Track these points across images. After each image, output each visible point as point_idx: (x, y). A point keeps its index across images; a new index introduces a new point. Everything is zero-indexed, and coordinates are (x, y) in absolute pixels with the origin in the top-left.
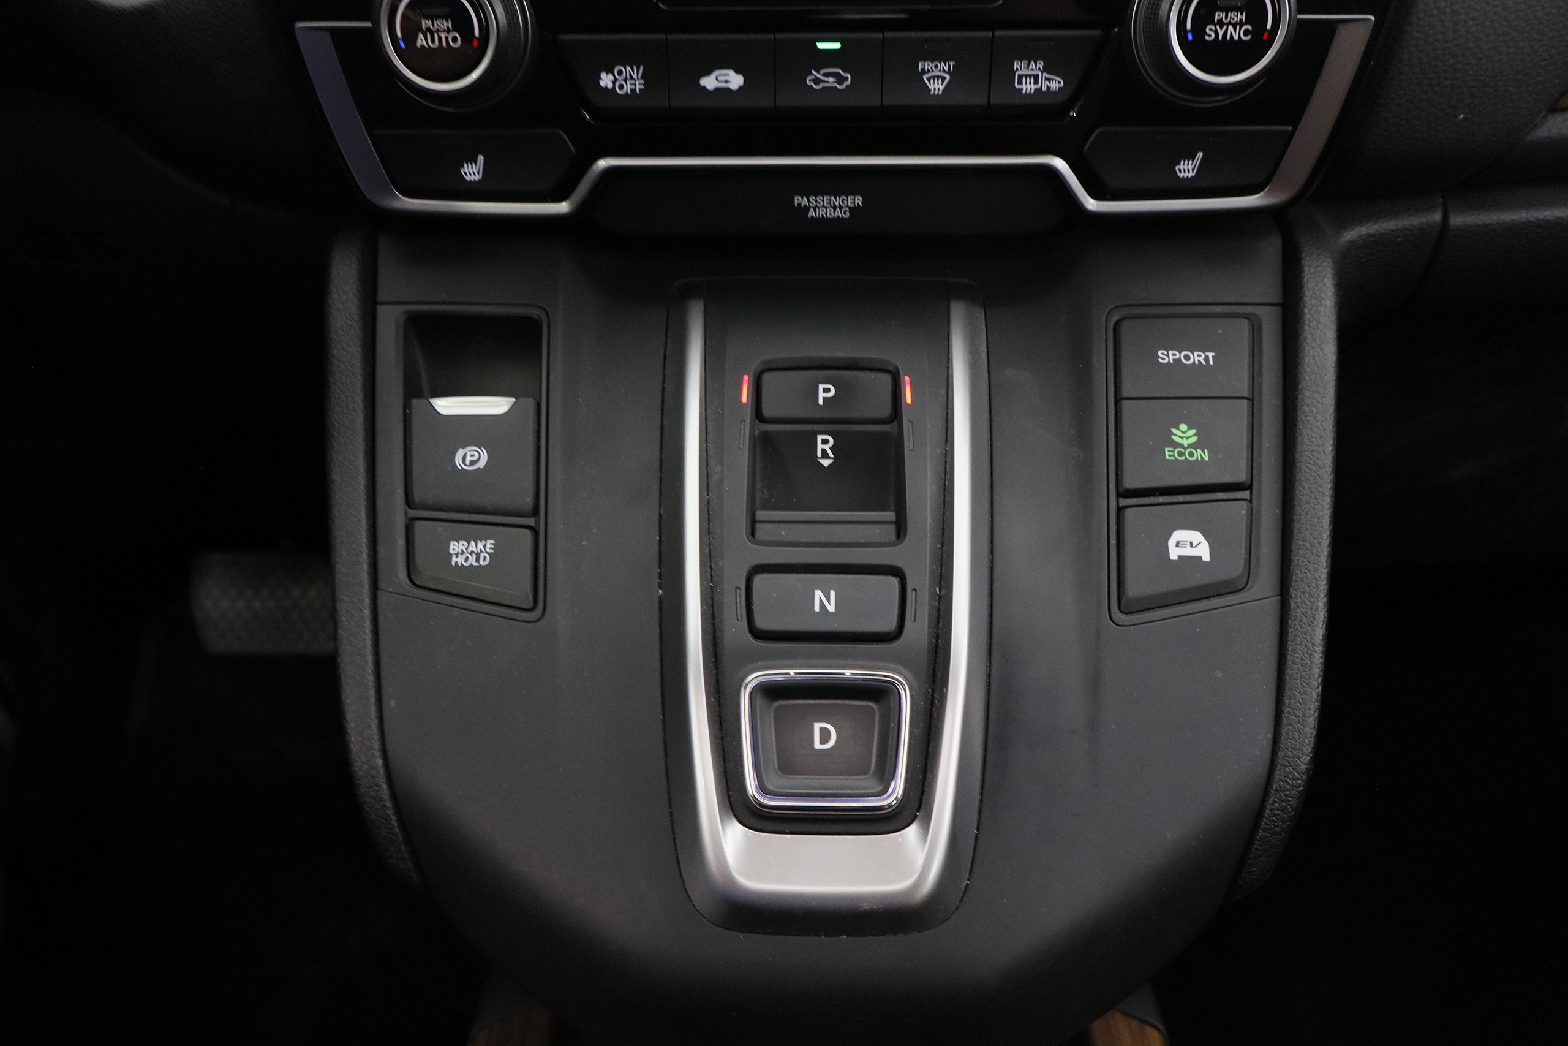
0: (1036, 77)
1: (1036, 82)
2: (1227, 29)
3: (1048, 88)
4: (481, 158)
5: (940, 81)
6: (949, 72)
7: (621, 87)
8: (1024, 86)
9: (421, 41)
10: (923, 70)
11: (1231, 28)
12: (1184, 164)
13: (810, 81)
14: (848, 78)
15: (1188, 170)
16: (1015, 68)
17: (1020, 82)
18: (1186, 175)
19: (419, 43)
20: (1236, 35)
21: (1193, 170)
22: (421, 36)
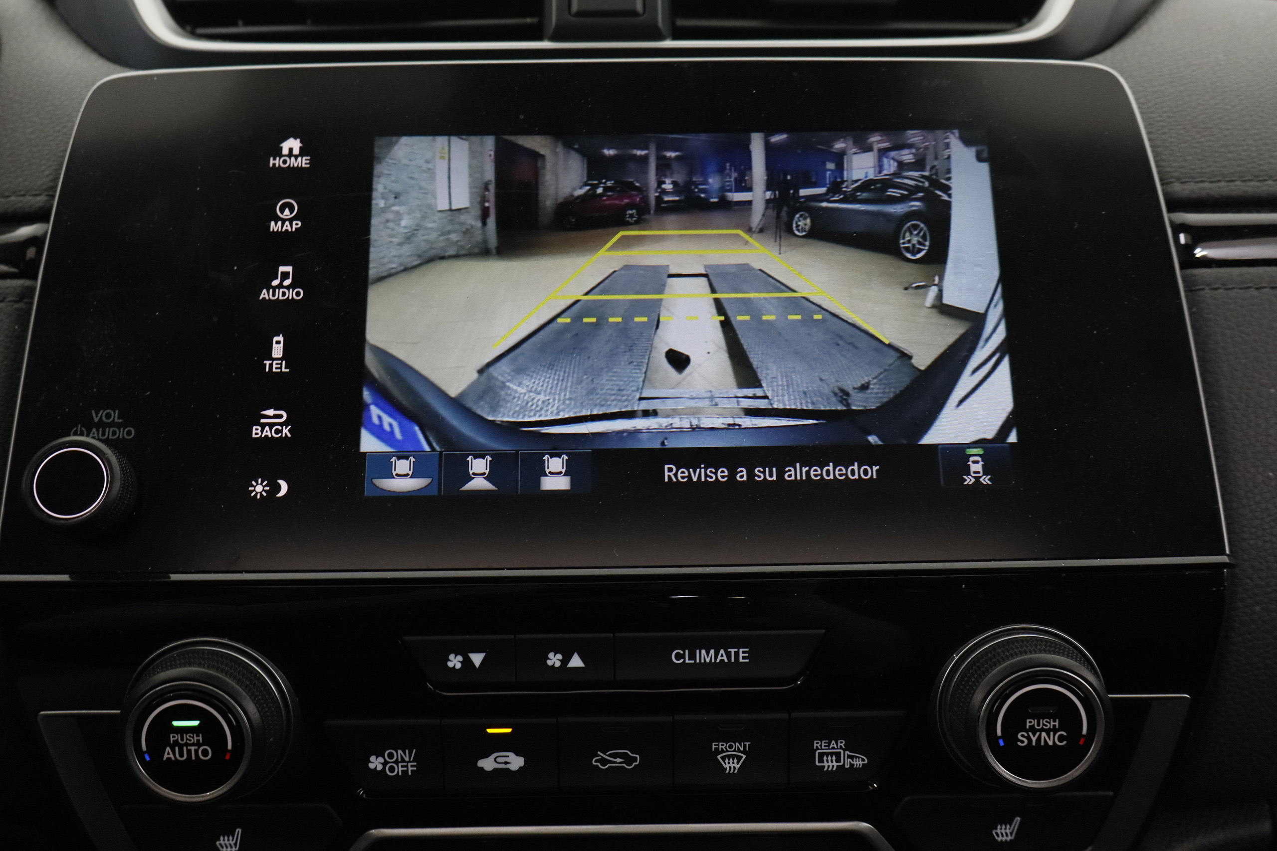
0: (838, 755)
1: (838, 760)
2: (1040, 736)
3: (852, 765)
4: (239, 831)
5: (736, 761)
6: (744, 752)
7: (392, 769)
8: (826, 764)
9: (168, 754)
10: (717, 749)
11: (1044, 734)
12: (1001, 829)
13: (595, 762)
14: (637, 757)
15: (1006, 833)
16: (815, 748)
17: (821, 761)
18: (1004, 839)
19: (166, 756)
20: (1051, 740)
21: (1011, 834)
22: (168, 749)
